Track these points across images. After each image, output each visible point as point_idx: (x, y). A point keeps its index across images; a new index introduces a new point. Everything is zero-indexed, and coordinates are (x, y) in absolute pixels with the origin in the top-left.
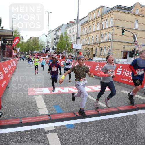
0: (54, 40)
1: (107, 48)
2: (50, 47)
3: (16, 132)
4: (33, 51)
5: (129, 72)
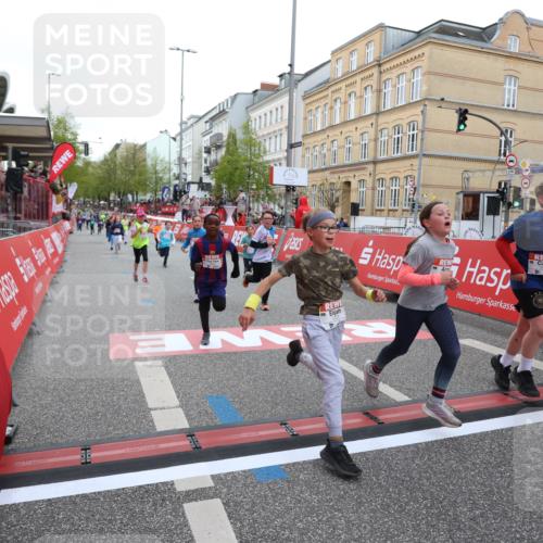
0: (205, 155)
1: (403, 181)
2: (189, 179)
3: (70, 497)
4: (125, 194)
5: (486, 269)
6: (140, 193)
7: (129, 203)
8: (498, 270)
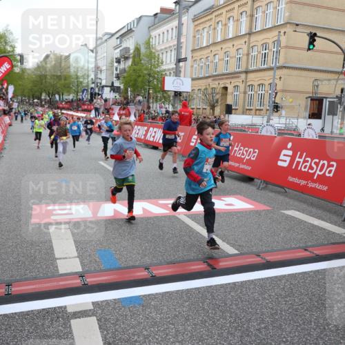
0: (116, 64)
1: (267, 87)
2: (104, 83)
4: (53, 95)
5: (309, 159)
6: (65, 94)
7: (57, 101)
8: (317, 160)
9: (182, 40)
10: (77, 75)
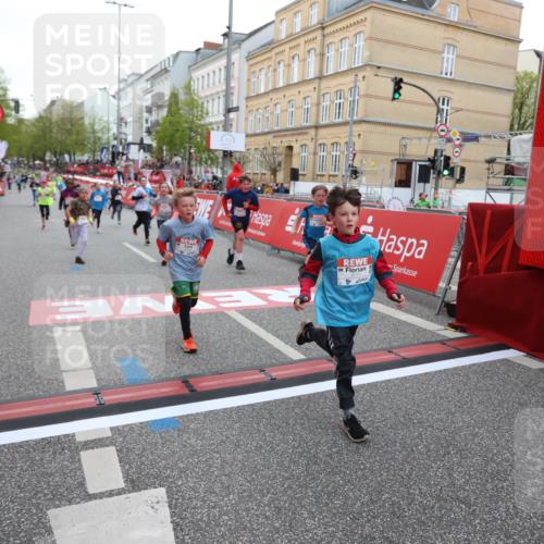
0: (146, 115)
1: (343, 147)
2: (130, 139)
4: (61, 154)
5: (394, 237)
6: (78, 153)
7: (66, 164)
8: (403, 238)
9: (232, 84)
10: (93, 128)
